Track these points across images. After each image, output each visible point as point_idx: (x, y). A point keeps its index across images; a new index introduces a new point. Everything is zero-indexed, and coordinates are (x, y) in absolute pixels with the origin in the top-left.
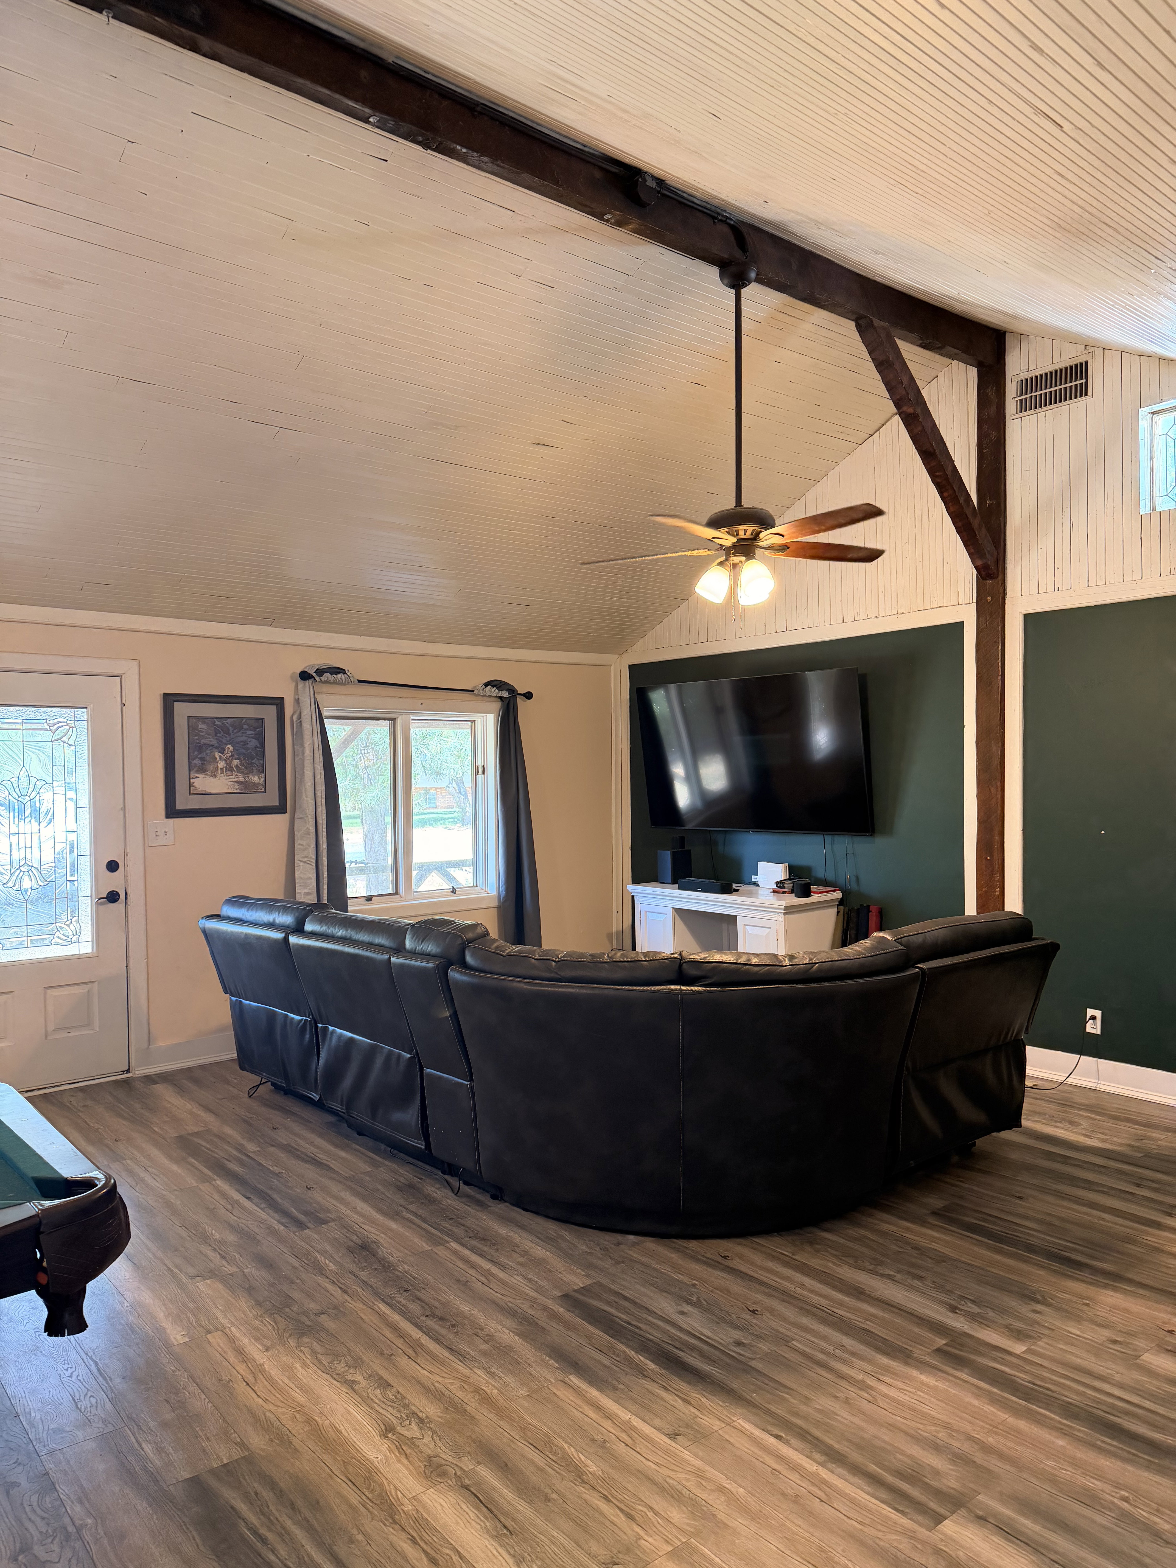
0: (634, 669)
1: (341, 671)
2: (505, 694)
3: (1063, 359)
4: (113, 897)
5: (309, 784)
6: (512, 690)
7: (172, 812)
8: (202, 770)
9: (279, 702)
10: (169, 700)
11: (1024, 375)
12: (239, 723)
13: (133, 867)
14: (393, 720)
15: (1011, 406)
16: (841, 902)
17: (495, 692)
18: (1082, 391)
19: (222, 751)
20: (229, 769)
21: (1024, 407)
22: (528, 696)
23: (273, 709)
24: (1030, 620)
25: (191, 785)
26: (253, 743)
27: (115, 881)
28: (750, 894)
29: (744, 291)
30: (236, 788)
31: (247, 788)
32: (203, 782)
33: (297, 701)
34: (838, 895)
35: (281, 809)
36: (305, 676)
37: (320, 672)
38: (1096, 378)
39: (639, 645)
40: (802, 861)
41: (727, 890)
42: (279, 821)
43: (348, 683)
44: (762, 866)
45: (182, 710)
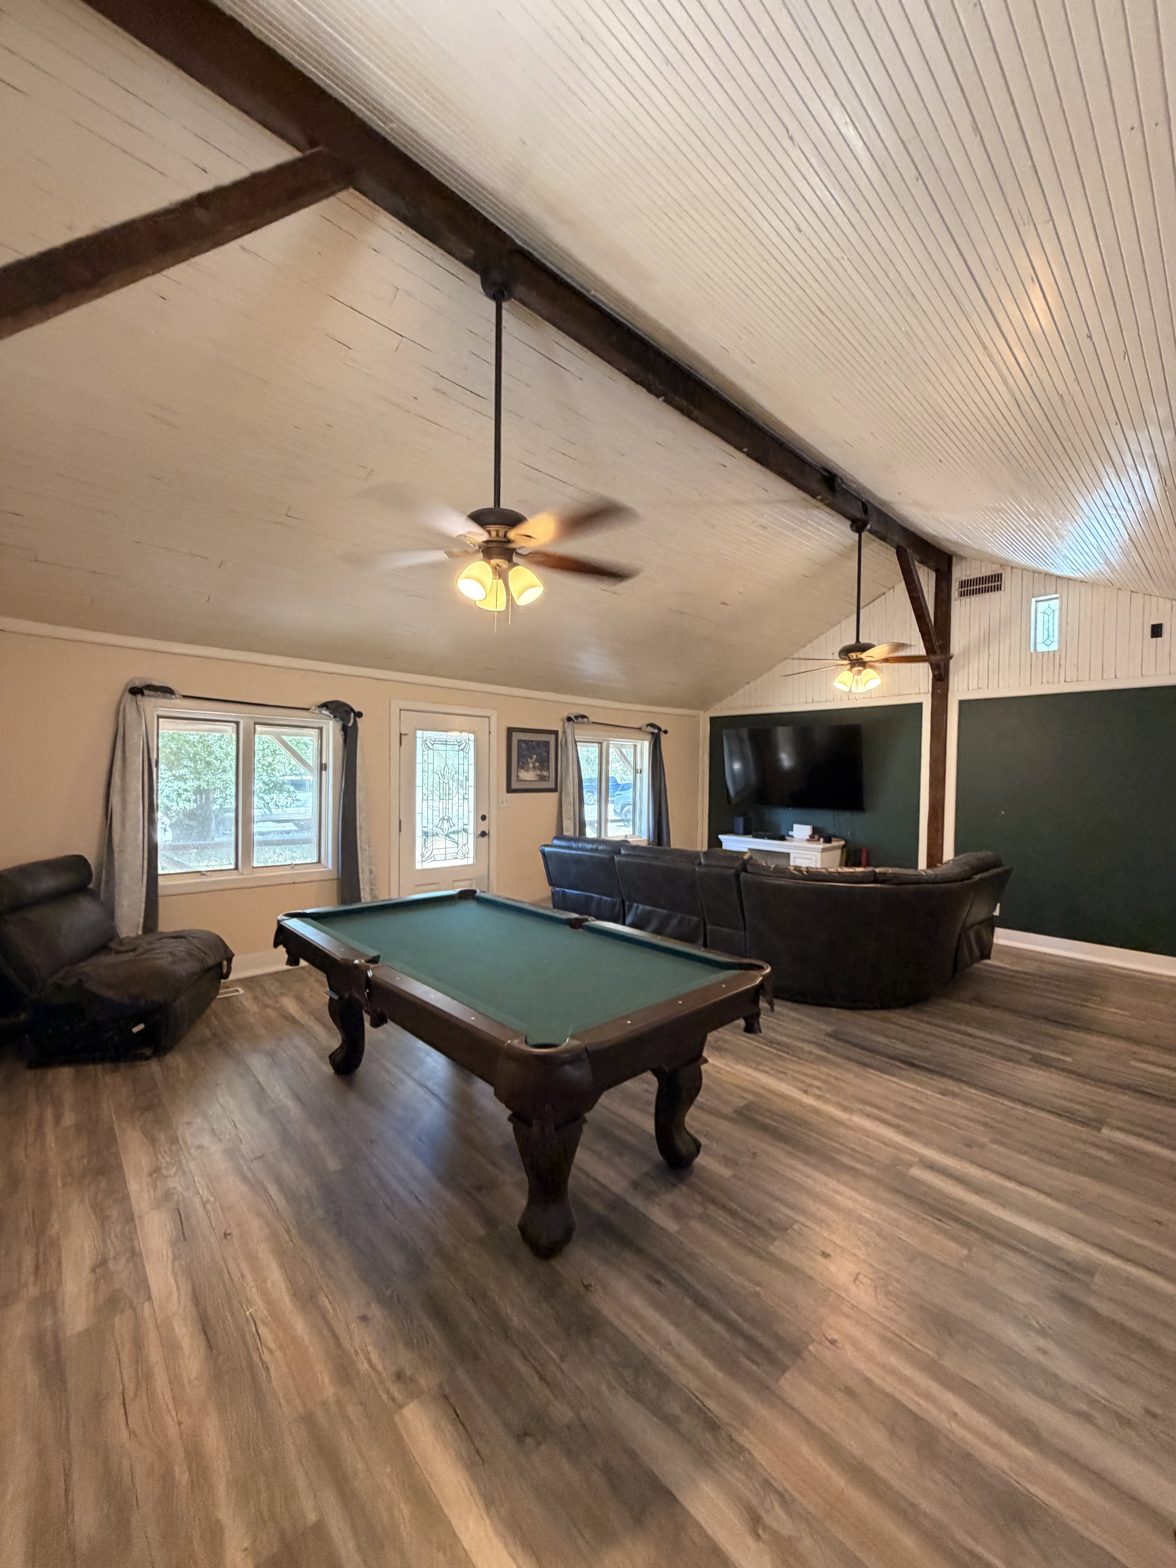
0: (713, 720)
1: (583, 717)
2: (656, 731)
3: (987, 571)
4: (483, 834)
5: (571, 776)
6: (659, 729)
7: (510, 790)
8: (522, 768)
9: (556, 733)
10: (510, 731)
11: (964, 578)
12: (539, 743)
13: (493, 818)
14: (601, 743)
15: (955, 593)
16: (844, 847)
17: (651, 730)
18: (999, 588)
19: (531, 758)
20: (534, 767)
21: (962, 594)
22: (666, 732)
23: (553, 737)
24: (962, 703)
25: (518, 776)
26: (545, 754)
27: (484, 826)
28: (792, 841)
29: (863, 534)
30: (536, 778)
31: (542, 778)
32: (524, 775)
33: (564, 732)
34: (842, 843)
35: (554, 790)
36: (569, 719)
37: (577, 717)
38: (1007, 581)
39: (718, 706)
40: (819, 825)
41: (782, 838)
42: (554, 796)
43: (588, 723)
44: (796, 826)
45: (516, 737)
